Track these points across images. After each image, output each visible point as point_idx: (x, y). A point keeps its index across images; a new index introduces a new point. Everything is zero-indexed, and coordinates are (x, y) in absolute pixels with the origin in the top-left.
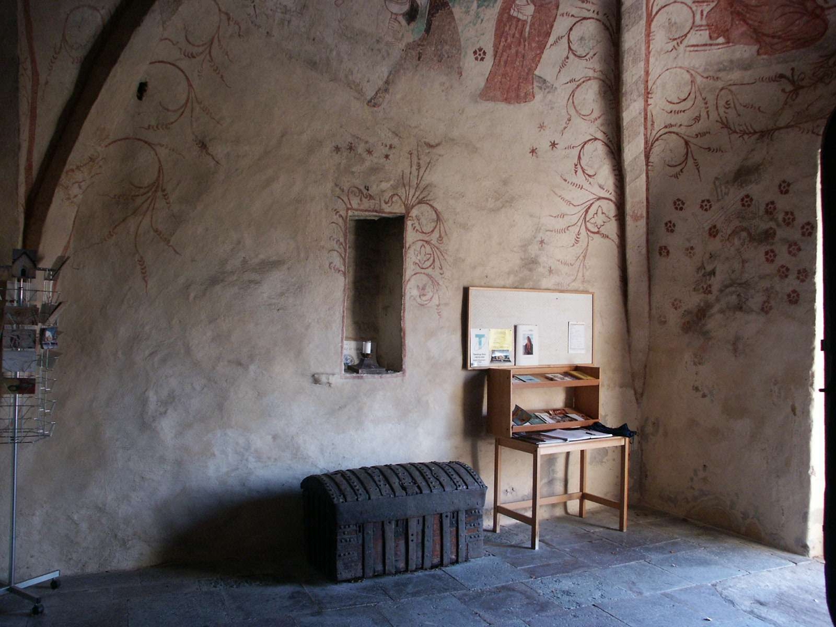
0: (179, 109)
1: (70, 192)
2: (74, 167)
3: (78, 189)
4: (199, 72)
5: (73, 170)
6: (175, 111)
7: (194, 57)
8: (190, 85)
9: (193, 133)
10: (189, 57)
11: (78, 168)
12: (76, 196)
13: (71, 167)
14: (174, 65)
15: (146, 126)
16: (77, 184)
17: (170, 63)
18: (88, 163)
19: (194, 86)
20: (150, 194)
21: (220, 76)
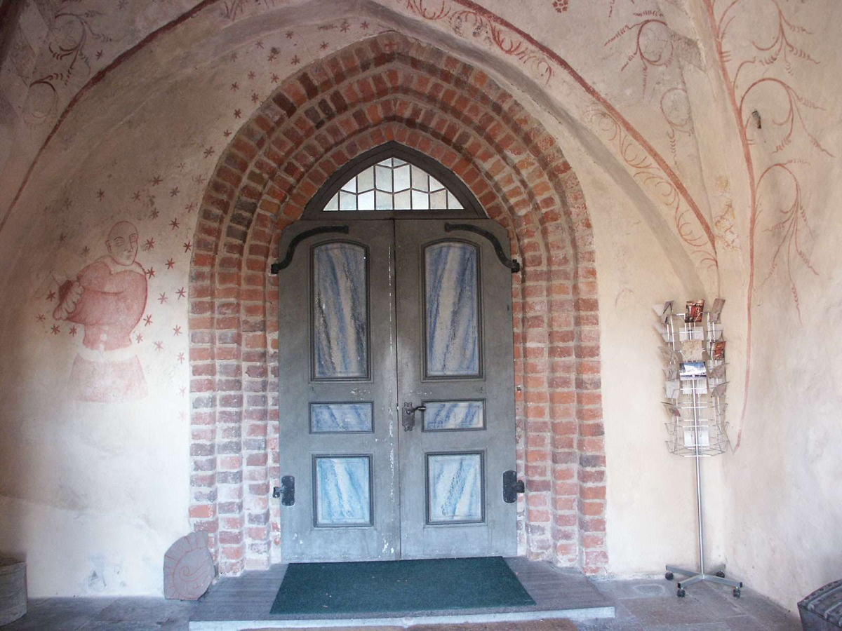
0: (789, 118)
1: (727, 240)
2: (719, 218)
3: (731, 235)
4: (787, 69)
5: (719, 221)
6: (787, 121)
7: (775, 59)
8: (787, 88)
9: (809, 135)
10: (772, 62)
11: (722, 217)
12: (733, 241)
13: (717, 220)
14: (763, 80)
15: (775, 150)
16: (728, 231)
17: (760, 81)
18: (728, 210)
19: (791, 86)
20: (793, 216)
21: (807, 57)
